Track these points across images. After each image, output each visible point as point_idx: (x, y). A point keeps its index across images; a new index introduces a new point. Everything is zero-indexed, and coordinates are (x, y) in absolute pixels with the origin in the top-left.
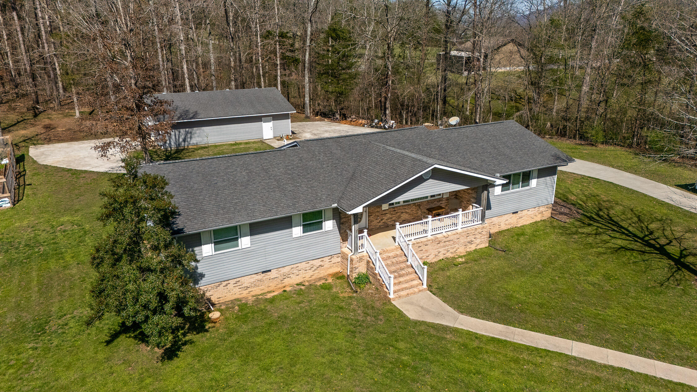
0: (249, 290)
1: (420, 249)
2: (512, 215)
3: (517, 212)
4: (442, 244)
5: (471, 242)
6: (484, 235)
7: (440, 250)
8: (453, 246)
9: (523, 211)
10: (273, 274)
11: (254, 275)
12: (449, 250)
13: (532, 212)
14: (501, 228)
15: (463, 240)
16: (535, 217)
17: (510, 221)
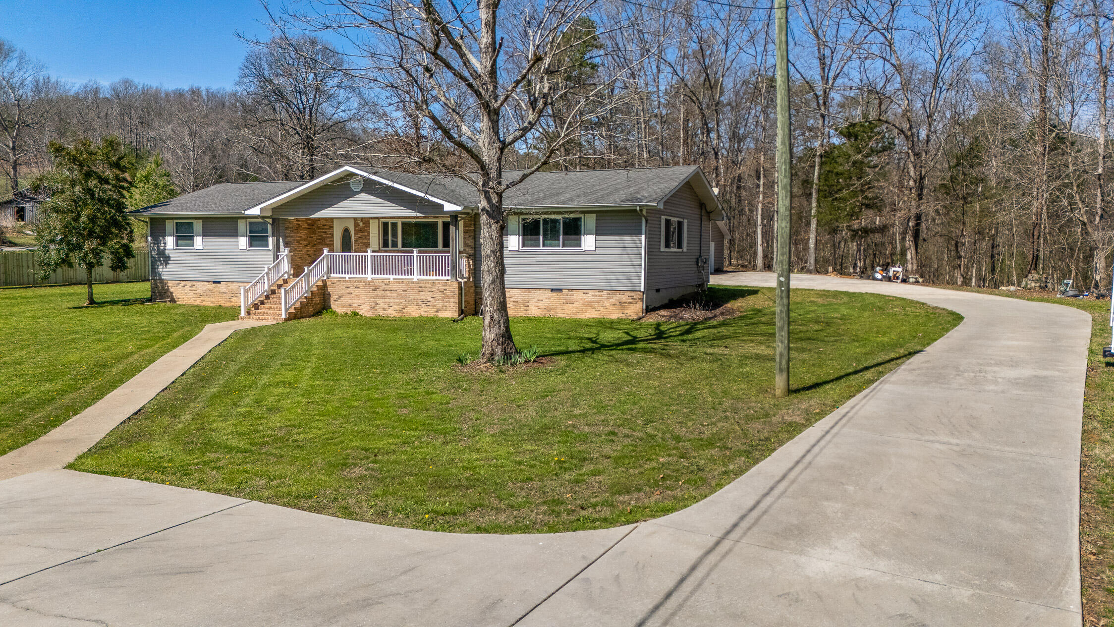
0: (202, 299)
1: (348, 290)
2: (549, 294)
3: (560, 290)
4: (380, 293)
5: (426, 303)
6: (448, 297)
7: (379, 301)
8: (397, 301)
9: (574, 292)
10: (222, 287)
11: (206, 283)
12: (391, 304)
13: (596, 299)
14: (529, 312)
15: (413, 295)
16: (602, 309)
17: (546, 303)
